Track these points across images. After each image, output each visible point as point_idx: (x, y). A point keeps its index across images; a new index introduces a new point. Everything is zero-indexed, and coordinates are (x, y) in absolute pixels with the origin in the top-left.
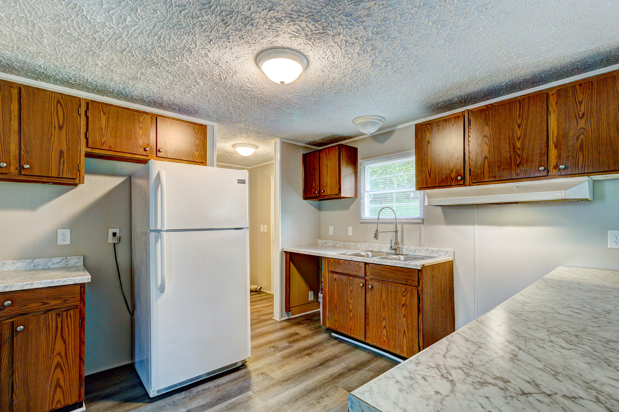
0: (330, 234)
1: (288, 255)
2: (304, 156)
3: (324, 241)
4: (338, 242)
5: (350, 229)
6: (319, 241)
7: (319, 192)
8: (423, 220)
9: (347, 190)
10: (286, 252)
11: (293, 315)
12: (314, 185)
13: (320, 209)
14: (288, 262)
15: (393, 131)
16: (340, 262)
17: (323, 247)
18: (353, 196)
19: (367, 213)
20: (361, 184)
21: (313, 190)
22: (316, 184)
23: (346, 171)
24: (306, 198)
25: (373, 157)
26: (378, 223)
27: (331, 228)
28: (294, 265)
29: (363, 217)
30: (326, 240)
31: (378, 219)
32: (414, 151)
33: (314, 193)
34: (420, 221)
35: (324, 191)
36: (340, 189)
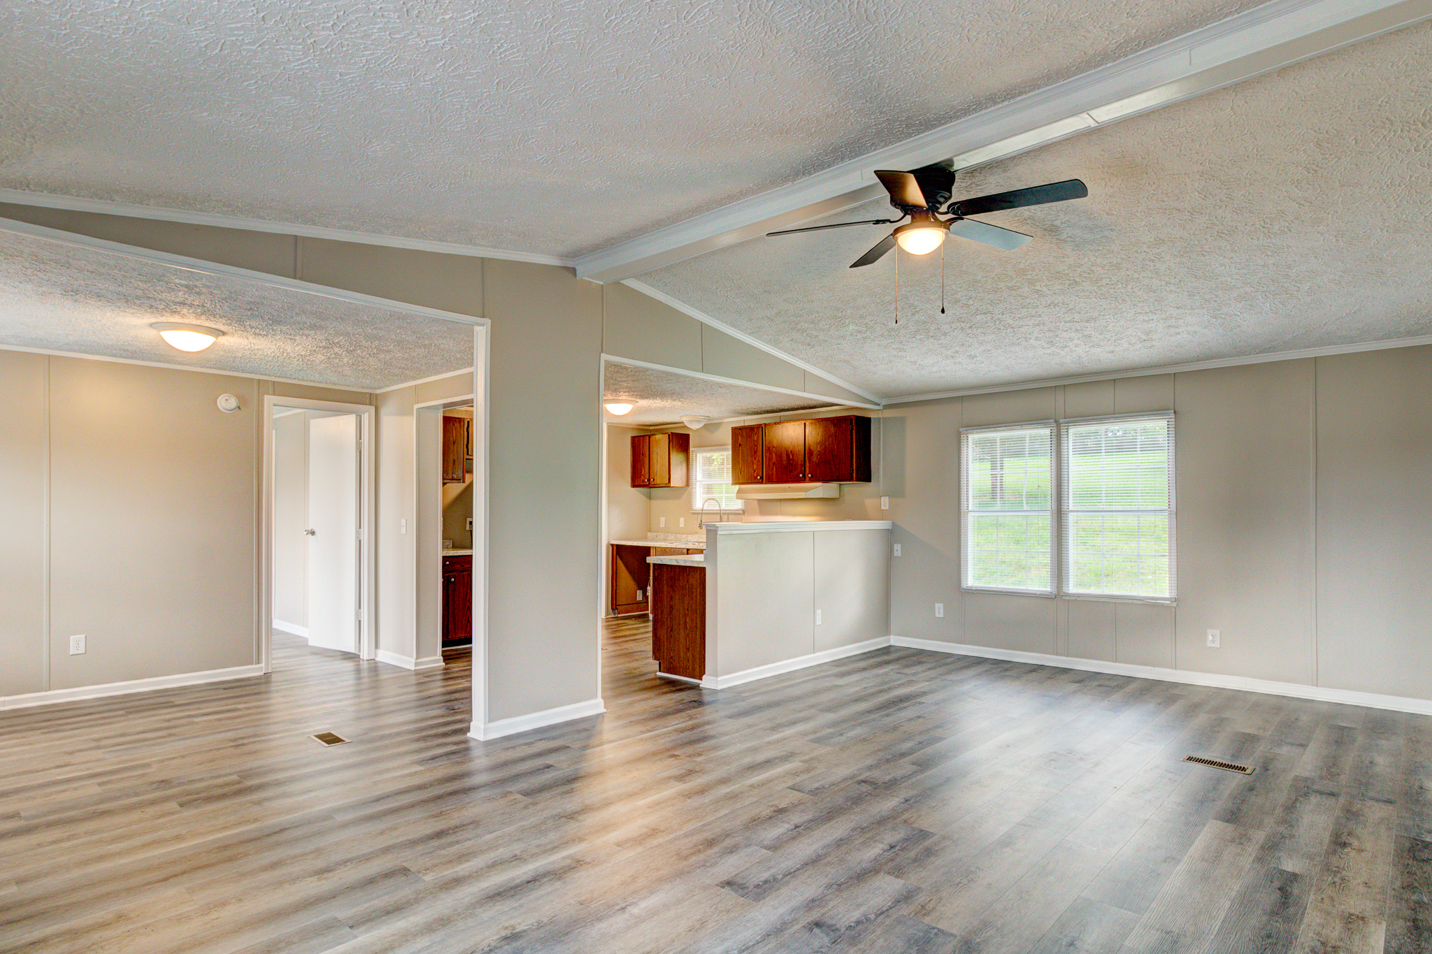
0: (661, 526)
1: (615, 548)
2: (633, 438)
3: (654, 534)
4: (669, 535)
5: (682, 520)
6: (649, 534)
7: (649, 480)
8: (743, 511)
9: (677, 478)
10: (612, 545)
11: (619, 614)
12: (643, 472)
13: (650, 497)
14: (615, 557)
15: (720, 423)
16: (667, 550)
17: (653, 540)
18: (684, 484)
19: (698, 504)
20: (693, 474)
21: (643, 477)
22: (645, 471)
23: (677, 458)
24: (634, 485)
25: (704, 446)
26: (702, 514)
27: (663, 520)
28: (621, 559)
29: (694, 508)
30: (657, 532)
31: (703, 510)
32: (730, 447)
33: (644, 481)
34: (741, 512)
35: (654, 480)
36: (669, 479)
